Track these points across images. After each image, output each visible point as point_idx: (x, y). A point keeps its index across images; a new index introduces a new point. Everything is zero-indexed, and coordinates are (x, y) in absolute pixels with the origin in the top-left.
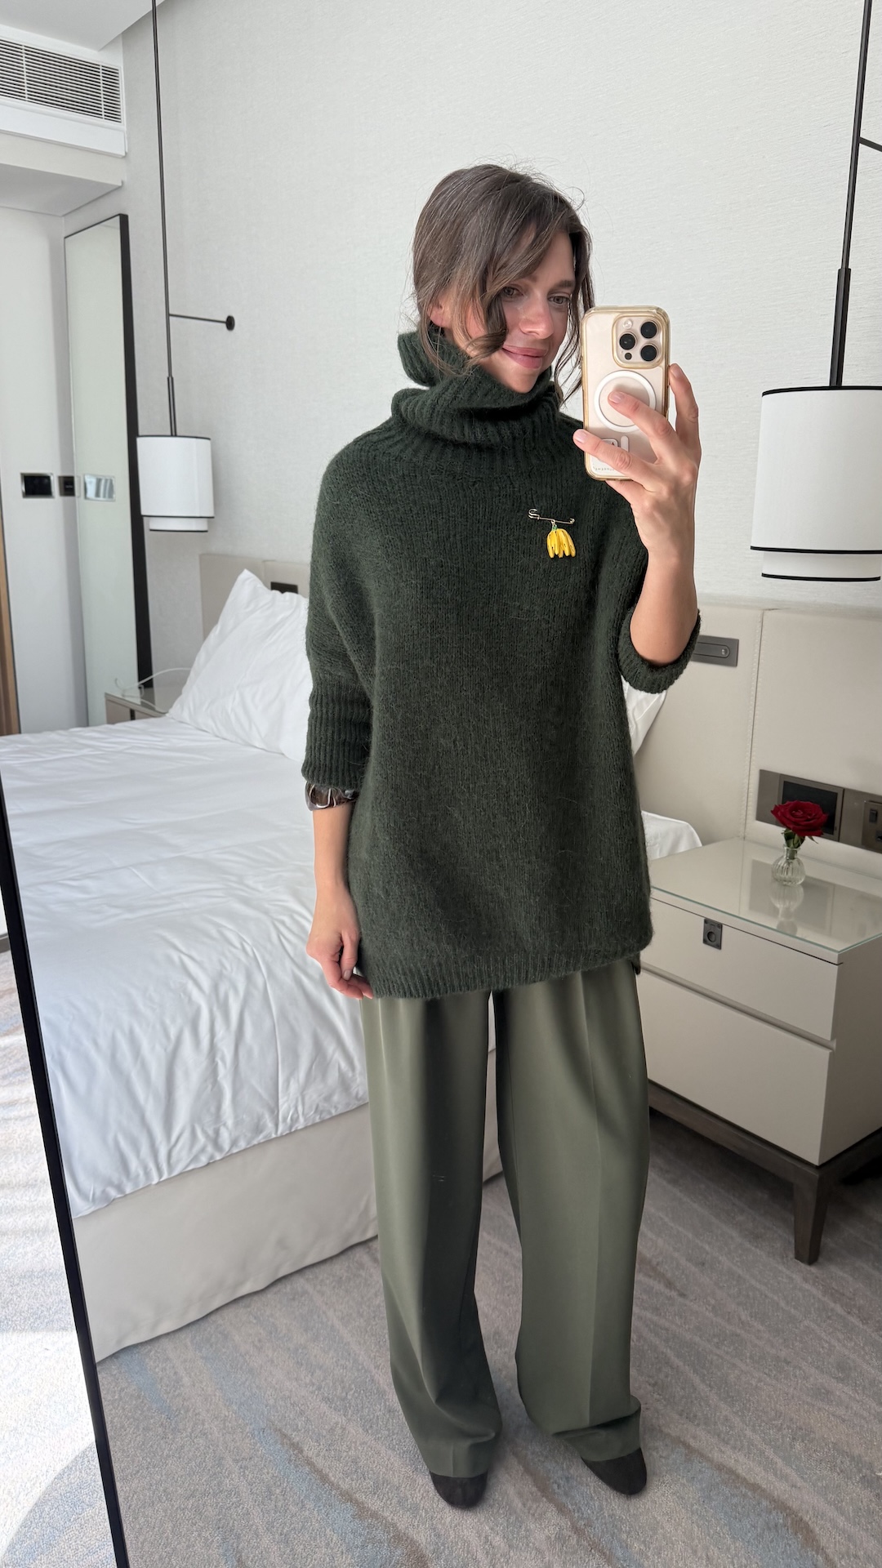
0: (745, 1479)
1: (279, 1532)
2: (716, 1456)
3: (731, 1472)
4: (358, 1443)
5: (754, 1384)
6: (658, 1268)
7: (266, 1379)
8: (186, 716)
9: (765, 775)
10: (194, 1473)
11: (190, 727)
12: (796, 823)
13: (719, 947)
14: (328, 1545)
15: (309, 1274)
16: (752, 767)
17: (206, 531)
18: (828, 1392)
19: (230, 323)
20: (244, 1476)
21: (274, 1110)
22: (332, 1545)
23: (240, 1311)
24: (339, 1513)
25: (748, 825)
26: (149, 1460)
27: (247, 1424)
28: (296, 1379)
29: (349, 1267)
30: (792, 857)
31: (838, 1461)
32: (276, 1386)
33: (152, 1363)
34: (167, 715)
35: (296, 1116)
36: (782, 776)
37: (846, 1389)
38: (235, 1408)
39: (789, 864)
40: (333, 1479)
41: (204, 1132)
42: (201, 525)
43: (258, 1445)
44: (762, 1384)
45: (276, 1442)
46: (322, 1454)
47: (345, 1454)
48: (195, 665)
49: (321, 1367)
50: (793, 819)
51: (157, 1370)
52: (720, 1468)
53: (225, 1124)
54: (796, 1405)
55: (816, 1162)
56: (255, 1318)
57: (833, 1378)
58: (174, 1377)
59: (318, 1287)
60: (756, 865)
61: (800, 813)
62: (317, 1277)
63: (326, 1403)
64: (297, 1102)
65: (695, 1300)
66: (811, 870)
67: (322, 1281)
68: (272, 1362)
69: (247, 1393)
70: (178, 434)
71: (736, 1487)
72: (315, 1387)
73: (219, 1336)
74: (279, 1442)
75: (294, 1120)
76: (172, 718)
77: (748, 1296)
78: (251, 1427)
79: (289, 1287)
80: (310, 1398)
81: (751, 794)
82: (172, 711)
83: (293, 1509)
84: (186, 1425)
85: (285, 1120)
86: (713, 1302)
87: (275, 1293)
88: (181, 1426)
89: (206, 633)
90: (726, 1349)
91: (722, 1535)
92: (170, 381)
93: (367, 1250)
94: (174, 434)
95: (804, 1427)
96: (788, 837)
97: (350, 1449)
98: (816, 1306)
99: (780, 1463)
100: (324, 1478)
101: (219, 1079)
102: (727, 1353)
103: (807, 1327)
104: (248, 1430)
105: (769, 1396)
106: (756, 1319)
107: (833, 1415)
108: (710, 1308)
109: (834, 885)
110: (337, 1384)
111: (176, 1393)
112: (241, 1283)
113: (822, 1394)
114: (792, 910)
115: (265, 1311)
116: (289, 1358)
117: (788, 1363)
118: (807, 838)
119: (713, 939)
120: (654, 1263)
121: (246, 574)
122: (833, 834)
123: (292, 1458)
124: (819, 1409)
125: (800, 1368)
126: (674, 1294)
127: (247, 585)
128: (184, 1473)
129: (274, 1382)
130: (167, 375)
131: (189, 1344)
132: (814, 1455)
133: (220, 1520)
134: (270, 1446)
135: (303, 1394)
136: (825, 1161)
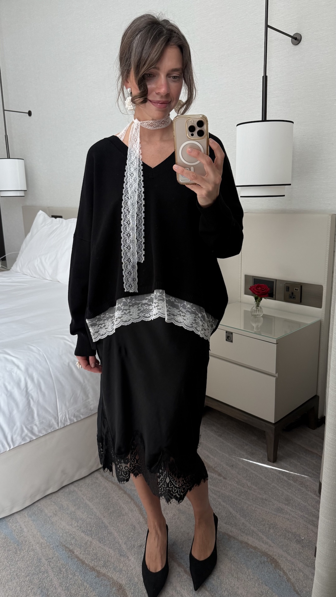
0: (251, 545)
1: (65, 586)
2: (240, 538)
3: (246, 543)
4: (97, 548)
5: (254, 509)
6: (215, 469)
7: (58, 526)
8: (18, 269)
9: (246, 276)
10: (29, 567)
11: (21, 274)
12: (258, 292)
13: (232, 341)
14: (85, 589)
15: (76, 484)
16: (242, 274)
17: (24, 196)
18: (282, 509)
19: (30, 113)
20: (50, 565)
21: (56, 418)
22: (87, 589)
23: (47, 501)
24: (89, 576)
25: (241, 297)
26: (10, 563)
27: (51, 544)
28: (71, 525)
29: (92, 479)
30: (258, 305)
31: (287, 535)
32: (63, 528)
33: (11, 524)
34: (11, 270)
35: (66, 419)
36: (253, 276)
37: (289, 507)
38: (46, 538)
39: (257, 309)
40: (87, 562)
41: (26, 428)
42: (22, 194)
43: (56, 552)
44: (257, 508)
45: (63, 550)
46: (82, 553)
47: (92, 552)
48: (21, 249)
49: (82, 518)
50: (257, 291)
51: (13, 527)
52: (241, 542)
53: (36, 425)
54: (270, 516)
55: (273, 422)
56: (54, 503)
57: (284, 504)
58: (20, 529)
59: (80, 489)
60: (245, 312)
61: (260, 288)
62: (79, 485)
63: (84, 533)
64: (66, 413)
65: (230, 479)
66: (265, 312)
67: (81, 486)
68: (61, 519)
69: (51, 532)
70: (10, 158)
71: (249, 549)
72: (79, 527)
73: (39, 511)
74: (64, 550)
75: (65, 420)
76: (13, 271)
77: (250, 476)
78: (53, 545)
79: (67, 490)
80: (77, 532)
81: (242, 285)
82: (12, 268)
83: (70, 576)
84: (25, 547)
85: (61, 421)
86: (237, 480)
87: (62, 492)
88: (23, 548)
89: (26, 235)
90: (242, 497)
91: (243, 567)
92: (6, 137)
93: (100, 472)
94: (9, 158)
95: (273, 523)
96: (256, 299)
97: (93, 550)
98: (276, 478)
99: (265, 538)
100: (83, 563)
101: (31, 406)
102: (243, 498)
103: (273, 486)
104: (51, 546)
105: (259, 513)
106: (253, 485)
107: (284, 518)
108: (236, 483)
109: (274, 317)
110: (88, 525)
111: (21, 535)
112: (47, 489)
113: (280, 510)
114: (259, 326)
115: (58, 500)
116: (68, 517)
117: (266, 500)
118: (263, 299)
119: (229, 339)
120: (214, 467)
121: (41, 212)
122: (273, 297)
123: (70, 556)
124: (279, 516)
125: (271, 502)
126: (221, 478)
127: (41, 216)
128: (24, 567)
129: (62, 527)
130: (5, 134)
131: (26, 515)
132: (278, 534)
133: (40, 584)
134: (61, 552)
135: (74, 530)
136: (276, 421)
